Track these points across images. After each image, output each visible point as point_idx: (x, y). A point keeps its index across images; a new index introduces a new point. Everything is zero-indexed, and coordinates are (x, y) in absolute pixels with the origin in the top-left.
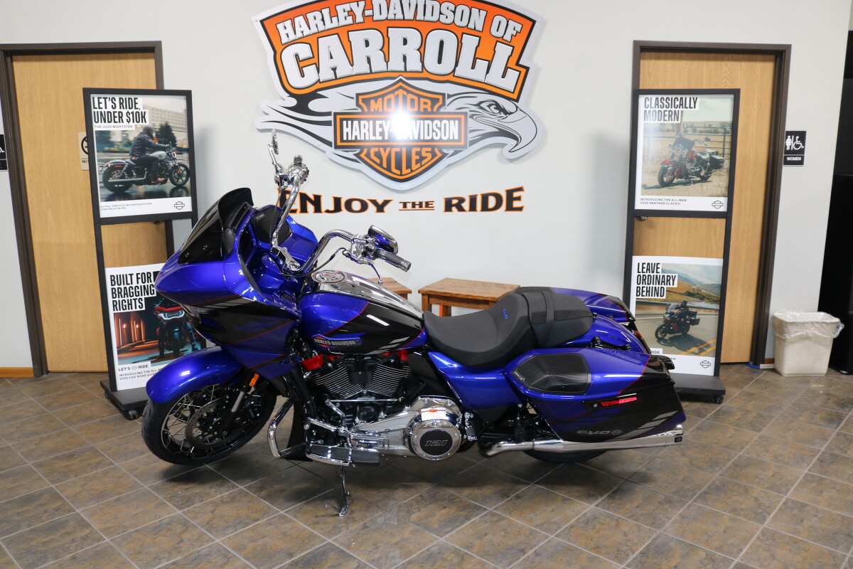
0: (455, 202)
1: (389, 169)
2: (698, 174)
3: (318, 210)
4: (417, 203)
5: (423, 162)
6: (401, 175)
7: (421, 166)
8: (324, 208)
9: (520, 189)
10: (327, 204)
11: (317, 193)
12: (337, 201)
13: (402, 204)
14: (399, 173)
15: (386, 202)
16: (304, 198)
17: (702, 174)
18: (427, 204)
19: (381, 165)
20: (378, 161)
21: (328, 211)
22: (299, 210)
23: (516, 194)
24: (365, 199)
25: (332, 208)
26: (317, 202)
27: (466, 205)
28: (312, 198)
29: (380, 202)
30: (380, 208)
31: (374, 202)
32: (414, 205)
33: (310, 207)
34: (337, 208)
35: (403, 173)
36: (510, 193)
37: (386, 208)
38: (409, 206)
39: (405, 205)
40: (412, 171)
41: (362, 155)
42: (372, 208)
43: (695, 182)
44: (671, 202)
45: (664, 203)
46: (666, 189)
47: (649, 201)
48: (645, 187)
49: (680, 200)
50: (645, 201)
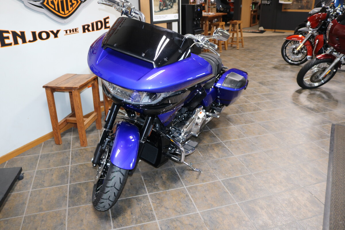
0: (86, 27)
1: (59, 11)
2: (170, 5)
3: (24, 41)
4: (72, 30)
5: (74, 6)
6: (65, 14)
7: (73, 8)
8: (27, 40)
9: (108, 18)
10: (29, 37)
11: (22, 31)
12: (34, 34)
13: (65, 31)
14: (64, 14)
15: (58, 31)
16: (15, 34)
17: (171, 5)
18: (76, 29)
19: (55, 9)
20: (53, 6)
21: (30, 41)
22: (13, 43)
23: (107, 20)
24: (48, 31)
25: (32, 39)
26: (23, 36)
27: (90, 28)
28: (19, 33)
29: (55, 32)
30: (56, 35)
31: (52, 32)
32: (70, 31)
33: (20, 40)
34: (35, 39)
35: (66, 13)
36: (105, 19)
37: (59, 35)
38: (68, 32)
39: (66, 31)
40: (69, 12)
41: (45, 3)
42: (52, 35)
43: (169, 8)
44: (163, 17)
45: (161, 18)
46: (161, 12)
47: (157, 18)
48: (155, 12)
49: (166, 16)
50: (155, 18)
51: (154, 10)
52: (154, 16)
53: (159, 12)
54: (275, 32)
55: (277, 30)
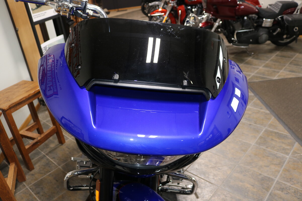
44: (42, 15)
45: (40, 16)
46: (39, 9)
47: (36, 16)
48: (33, 10)
49: (45, 13)
50: (34, 18)
51: (31, 7)
52: (33, 15)
53: (36, 9)
54: (118, 11)
55: (120, 9)
